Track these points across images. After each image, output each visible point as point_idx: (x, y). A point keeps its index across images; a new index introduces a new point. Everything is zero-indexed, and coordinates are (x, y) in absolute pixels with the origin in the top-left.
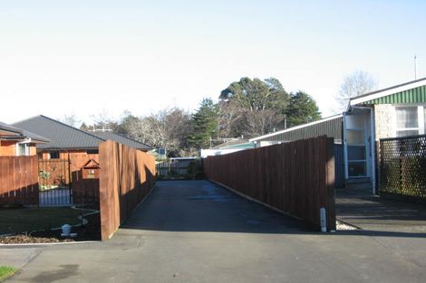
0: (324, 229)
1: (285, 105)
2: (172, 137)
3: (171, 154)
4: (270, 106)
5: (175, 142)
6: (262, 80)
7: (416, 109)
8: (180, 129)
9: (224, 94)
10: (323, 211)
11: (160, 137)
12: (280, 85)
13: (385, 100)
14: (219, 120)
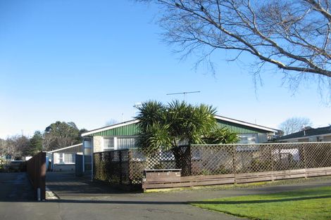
0: (39, 199)
1: (77, 135)
2: (18, 150)
3: (17, 159)
4: (70, 135)
5: (19, 153)
6: (66, 122)
7: (113, 138)
8: (23, 146)
9: (48, 129)
10: (39, 190)
11: (12, 150)
12: (75, 125)
13: (97, 134)
14: (43, 142)
